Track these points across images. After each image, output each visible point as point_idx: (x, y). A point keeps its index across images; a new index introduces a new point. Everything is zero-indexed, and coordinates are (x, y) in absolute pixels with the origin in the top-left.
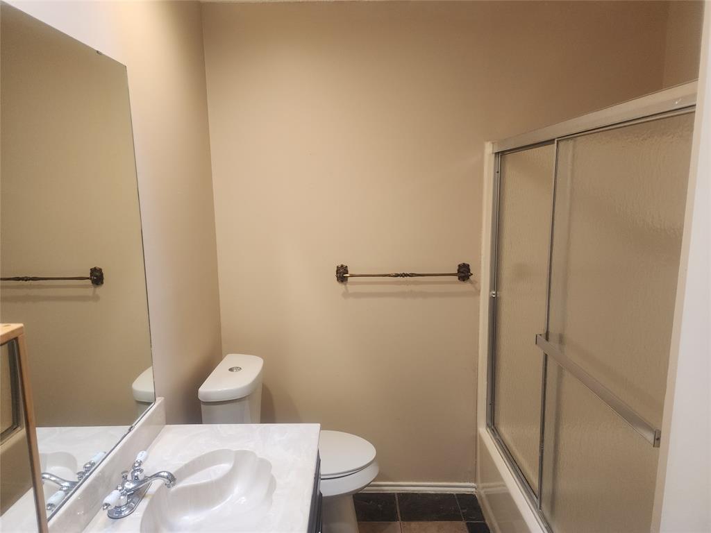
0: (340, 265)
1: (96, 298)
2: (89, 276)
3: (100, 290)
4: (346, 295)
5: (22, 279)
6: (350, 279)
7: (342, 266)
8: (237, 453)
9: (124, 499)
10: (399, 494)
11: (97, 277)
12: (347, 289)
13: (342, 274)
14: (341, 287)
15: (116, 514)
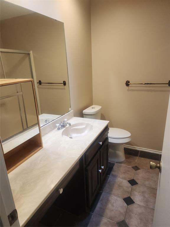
0: (127, 80)
1: (64, 89)
2: (63, 83)
3: (65, 87)
4: (128, 90)
5: (49, 83)
6: (130, 85)
7: (128, 81)
8: (87, 124)
9: (60, 126)
10: (141, 151)
11: (64, 83)
12: (129, 88)
13: (128, 84)
14: (127, 88)
15: (59, 129)
